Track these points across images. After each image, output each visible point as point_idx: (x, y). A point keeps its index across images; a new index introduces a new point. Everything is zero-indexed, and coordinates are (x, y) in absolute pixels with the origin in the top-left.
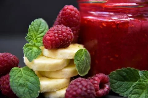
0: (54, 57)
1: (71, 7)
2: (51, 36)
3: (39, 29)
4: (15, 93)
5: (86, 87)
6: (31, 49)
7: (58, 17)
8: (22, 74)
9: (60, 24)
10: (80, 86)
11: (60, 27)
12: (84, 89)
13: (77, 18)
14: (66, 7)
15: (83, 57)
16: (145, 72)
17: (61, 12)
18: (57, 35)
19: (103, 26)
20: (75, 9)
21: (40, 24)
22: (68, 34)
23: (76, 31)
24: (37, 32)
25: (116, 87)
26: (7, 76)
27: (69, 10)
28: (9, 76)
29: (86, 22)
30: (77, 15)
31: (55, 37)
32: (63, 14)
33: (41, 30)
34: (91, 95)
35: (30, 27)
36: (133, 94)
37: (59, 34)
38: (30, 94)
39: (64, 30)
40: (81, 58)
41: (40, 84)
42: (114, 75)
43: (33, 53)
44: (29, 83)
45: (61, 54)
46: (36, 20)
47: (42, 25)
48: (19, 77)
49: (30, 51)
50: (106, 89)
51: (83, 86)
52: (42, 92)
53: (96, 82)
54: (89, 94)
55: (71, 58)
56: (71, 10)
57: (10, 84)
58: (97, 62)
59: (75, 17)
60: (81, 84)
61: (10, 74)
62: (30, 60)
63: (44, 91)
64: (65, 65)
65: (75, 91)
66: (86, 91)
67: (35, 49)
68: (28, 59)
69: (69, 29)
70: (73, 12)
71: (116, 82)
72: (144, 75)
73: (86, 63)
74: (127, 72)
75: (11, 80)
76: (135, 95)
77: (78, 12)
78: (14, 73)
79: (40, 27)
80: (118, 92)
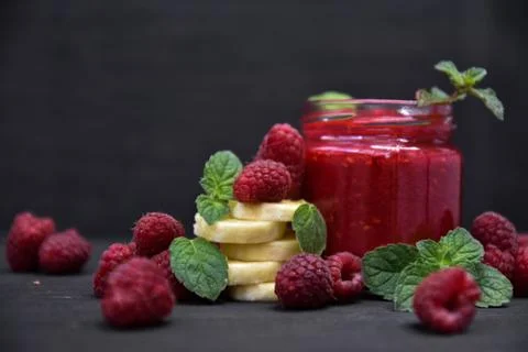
0: (253, 217)
1: (286, 126)
2: (249, 177)
3: (224, 169)
4: (180, 280)
5: (314, 264)
6: (210, 204)
7: (261, 147)
8: (193, 249)
9: (265, 158)
10: (303, 263)
11: (266, 162)
12: (310, 267)
13: (297, 148)
14: (277, 126)
15: (309, 220)
16: (428, 243)
17: (266, 138)
18: (260, 174)
19: (348, 163)
20: (294, 130)
21: (227, 161)
22: (281, 174)
23: (296, 172)
24: (221, 174)
25: (377, 283)
26: (164, 253)
27: (282, 133)
28: (169, 253)
29: (315, 158)
30: (297, 142)
31: (257, 179)
32: (270, 141)
33: (228, 172)
34: (324, 279)
35: (207, 165)
36: (407, 284)
37: (264, 174)
38: (209, 284)
39: (272, 167)
40: (305, 220)
41: (227, 267)
42: (373, 259)
43: (215, 211)
44: (206, 266)
45: (268, 211)
46: (218, 154)
47: (230, 162)
48: (188, 253)
49: (209, 207)
50: (355, 282)
51: (309, 262)
52: (231, 284)
53: (335, 263)
54: (320, 277)
55: (287, 219)
56: (287, 132)
57: (172, 265)
58: (339, 235)
59: (292, 145)
60: (306, 260)
61: (171, 249)
62: (210, 221)
63: (236, 282)
64: (276, 234)
65: (294, 270)
66: (314, 271)
67: (218, 205)
68: (206, 220)
69: (282, 165)
70: (289, 136)
71: (377, 274)
72: (427, 248)
73: (317, 235)
74: (398, 253)
75: (172, 258)
76: (409, 286)
77: (300, 136)
78: (178, 248)
79: (228, 167)
80: (380, 293)
